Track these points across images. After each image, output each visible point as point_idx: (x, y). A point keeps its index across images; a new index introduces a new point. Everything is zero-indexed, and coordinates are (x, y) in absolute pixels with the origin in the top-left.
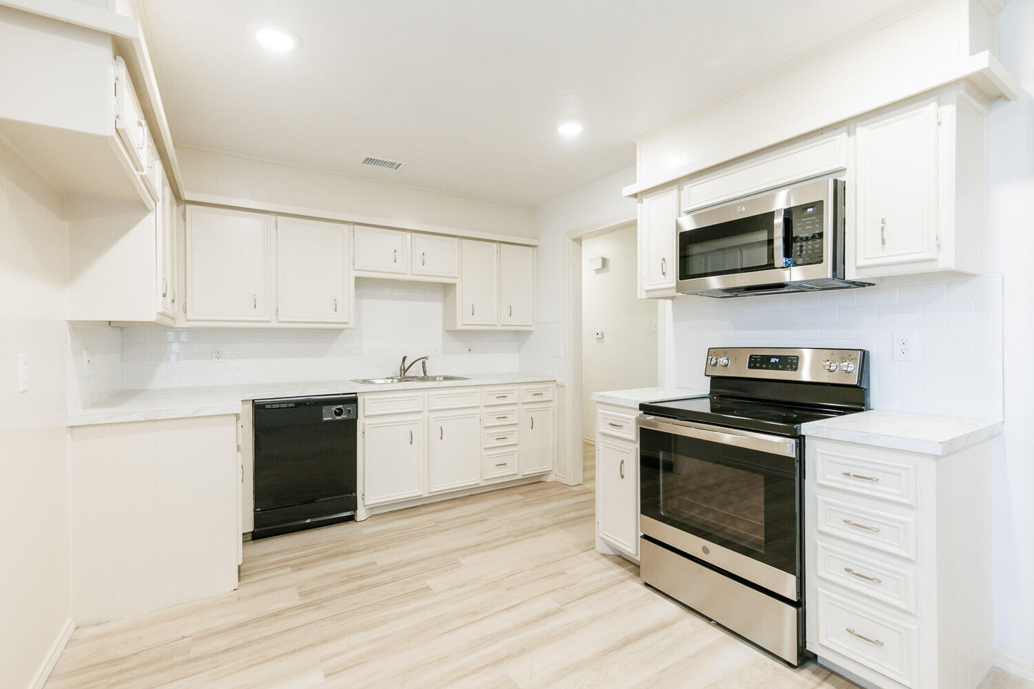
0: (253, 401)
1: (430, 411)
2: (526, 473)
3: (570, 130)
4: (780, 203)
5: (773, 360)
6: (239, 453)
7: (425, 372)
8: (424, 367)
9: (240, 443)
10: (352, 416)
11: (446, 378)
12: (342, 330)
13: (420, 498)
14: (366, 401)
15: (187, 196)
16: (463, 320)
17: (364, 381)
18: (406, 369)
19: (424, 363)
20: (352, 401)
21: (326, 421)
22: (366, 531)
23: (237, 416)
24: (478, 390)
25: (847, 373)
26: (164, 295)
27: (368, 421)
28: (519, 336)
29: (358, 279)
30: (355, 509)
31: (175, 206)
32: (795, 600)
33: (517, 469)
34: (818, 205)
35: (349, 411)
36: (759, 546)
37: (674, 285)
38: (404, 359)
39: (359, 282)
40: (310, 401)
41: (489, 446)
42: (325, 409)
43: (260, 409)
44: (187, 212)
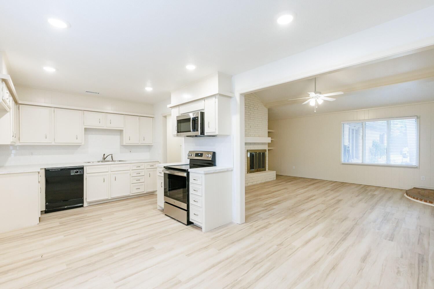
0: (45, 169)
1: (111, 171)
2: (147, 191)
3: (149, 89)
4: (192, 116)
5: (199, 154)
6: (39, 184)
7: (112, 159)
8: (112, 158)
9: (40, 180)
10: (82, 173)
11: (119, 161)
12: (80, 146)
13: (107, 200)
14: (87, 169)
15: (20, 102)
16: (126, 142)
17: (88, 162)
18: (105, 158)
19: (112, 156)
20: (82, 168)
21: (72, 175)
22: (86, 209)
23: (39, 172)
24: (129, 164)
25: (209, 157)
26: (13, 136)
27: (88, 175)
28: (149, 147)
29: (85, 129)
30: (83, 203)
31: (15, 106)
32: (186, 209)
33: (143, 190)
34: (198, 117)
35: (81, 172)
36: (182, 199)
37: (176, 134)
38: (104, 155)
39: (86, 129)
40: (66, 169)
41: (133, 183)
42: (72, 171)
43: (47, 171)
44: (20, 107)
